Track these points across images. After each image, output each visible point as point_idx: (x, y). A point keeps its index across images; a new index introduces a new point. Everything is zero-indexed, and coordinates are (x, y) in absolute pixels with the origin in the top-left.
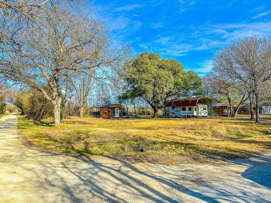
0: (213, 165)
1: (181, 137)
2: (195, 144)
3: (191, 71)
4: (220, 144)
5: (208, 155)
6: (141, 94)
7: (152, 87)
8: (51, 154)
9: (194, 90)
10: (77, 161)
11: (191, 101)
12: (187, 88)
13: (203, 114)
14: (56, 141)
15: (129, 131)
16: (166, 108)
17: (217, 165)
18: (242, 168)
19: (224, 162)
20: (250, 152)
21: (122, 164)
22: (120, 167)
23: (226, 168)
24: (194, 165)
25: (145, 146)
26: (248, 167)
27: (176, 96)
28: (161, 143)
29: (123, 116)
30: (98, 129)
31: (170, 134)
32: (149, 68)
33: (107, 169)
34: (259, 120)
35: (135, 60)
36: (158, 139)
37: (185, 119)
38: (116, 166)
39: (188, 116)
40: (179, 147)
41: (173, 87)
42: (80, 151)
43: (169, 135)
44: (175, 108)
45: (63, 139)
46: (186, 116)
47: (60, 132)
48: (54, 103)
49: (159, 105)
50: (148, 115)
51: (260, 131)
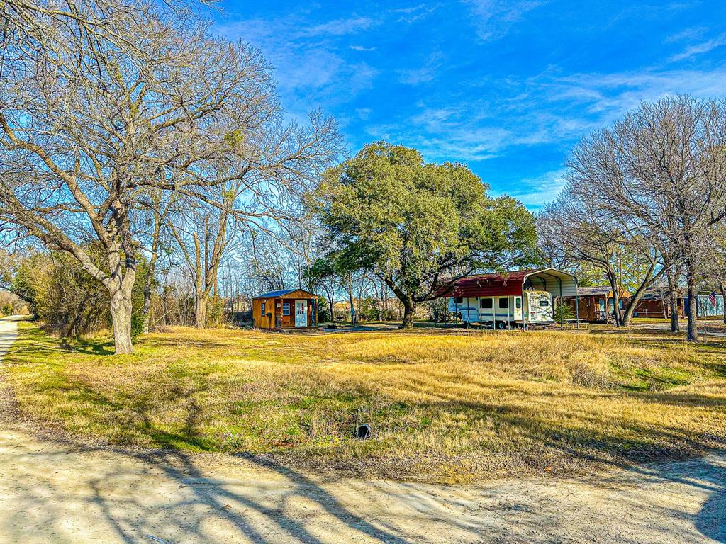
0: (590, 482)
1: (483, 386)
2: (526, 408)
3: (507, 198)
4: (602, 408)
5: (570, 446)
6: (368, 260)
7: (400, 243)
8: (68, 446)
9: (516, 251)
10: (144, 472)
11: (506, 280)
12: (496, 244)
13: (539, 318)
14: (104, 401)
15: (330, 368)
16: (437, 300)
17: (604, 483)
18: (691, 497)
19: (626, 473)
20: (700, 435)
21: (291, 484)
22: (284, 497)
23: (637, 497)
24: (530, 485)
25: (374, 416)
26: (707, 491)
27: (466, 269)
28: (422, 406)
29: (319, 324)
30: (238, 361)
31: (451, 378)
32: (390, 188)
33: (236, 507)
34: (695, 333)
35: (351, 165)
36: (415, 394)
37: (491, 331)
38: (269, 493)
39: (498, 322)
40: (479, 419)
41: (457, 242)
42: (165, 434)
43: (448, 379)
44: (461, 302)
45: (130, 393)
46: (492, 322)
47: (124, 373)
48: (112, 285)
49: (419, 294)
50: (388, 319)
51: (703, 365)
